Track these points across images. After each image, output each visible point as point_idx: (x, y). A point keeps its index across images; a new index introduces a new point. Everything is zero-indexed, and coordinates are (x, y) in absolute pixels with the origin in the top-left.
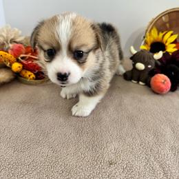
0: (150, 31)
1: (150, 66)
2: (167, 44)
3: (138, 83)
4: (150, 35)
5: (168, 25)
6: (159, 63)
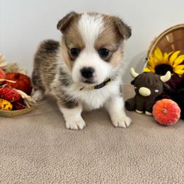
0: (154, 51)
1: (157, 91)
2: (174, 66)
3: (144, 113)
4: (153, 57)
5: (173, 46)
6: (168, 86)
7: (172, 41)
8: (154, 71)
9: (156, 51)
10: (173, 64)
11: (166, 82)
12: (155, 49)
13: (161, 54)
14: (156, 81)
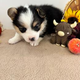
0: (67, 10)
1: (68, 33)
2: (78, 18)
4: (67, 13)
5: (78, 7)
7: (78, 4)
8: (67, 21)
9: (68, 10)
10: (78, 17)
11: (74, 28)
12: (68, 8)
13: (71, 11)
14: (68, 27)
